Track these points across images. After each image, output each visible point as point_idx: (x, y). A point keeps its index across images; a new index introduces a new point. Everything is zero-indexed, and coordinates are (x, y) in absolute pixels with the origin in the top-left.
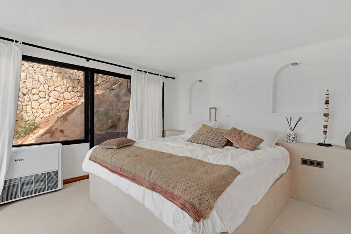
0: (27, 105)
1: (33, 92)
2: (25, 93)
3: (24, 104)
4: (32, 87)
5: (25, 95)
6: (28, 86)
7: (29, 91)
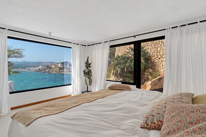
0: (160, 64)
1: (163, 57)
2: (160, 58)
3: (159, 63)
4: (162, 54)
5: (159, 59)
6: (161, 54)
7: (162, 57)
